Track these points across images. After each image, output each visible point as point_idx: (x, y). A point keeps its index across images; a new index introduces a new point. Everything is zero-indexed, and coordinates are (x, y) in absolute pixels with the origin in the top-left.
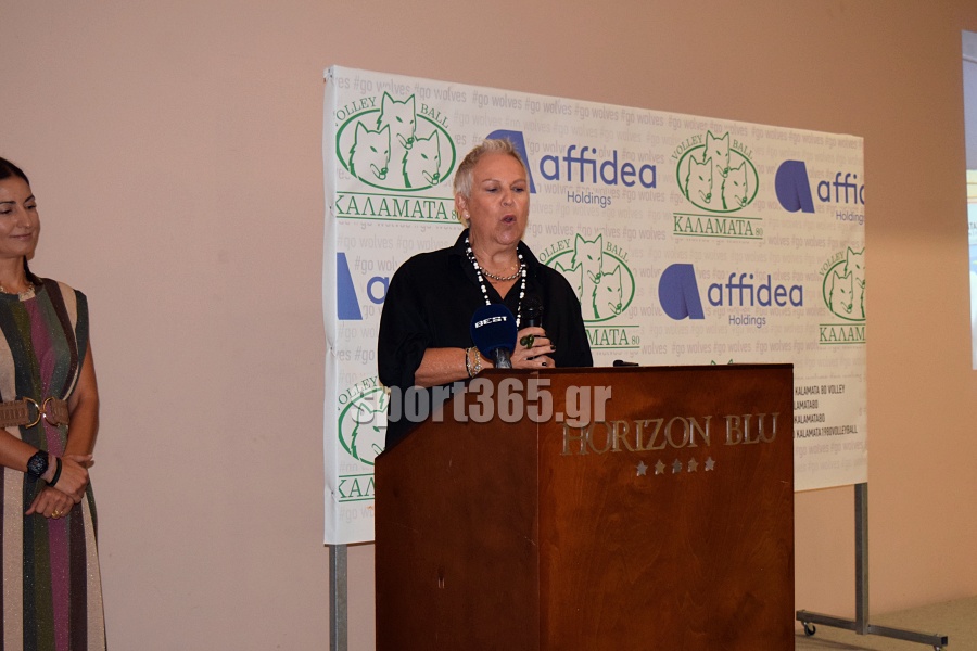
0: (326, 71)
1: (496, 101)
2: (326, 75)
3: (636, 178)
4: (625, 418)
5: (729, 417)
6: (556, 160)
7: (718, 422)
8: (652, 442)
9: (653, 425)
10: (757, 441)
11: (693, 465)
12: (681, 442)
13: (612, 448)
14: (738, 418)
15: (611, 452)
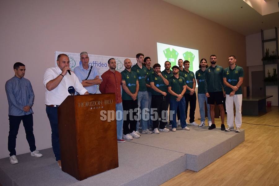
2: (55, 52)
3: (104, 66)
6: (91, 63)
7: (103, 101)
8: (93, 104)
9: (93, 102)
11: (99, 108)
12: (98, 104)
14: (106, 101)
15: (87, 107)
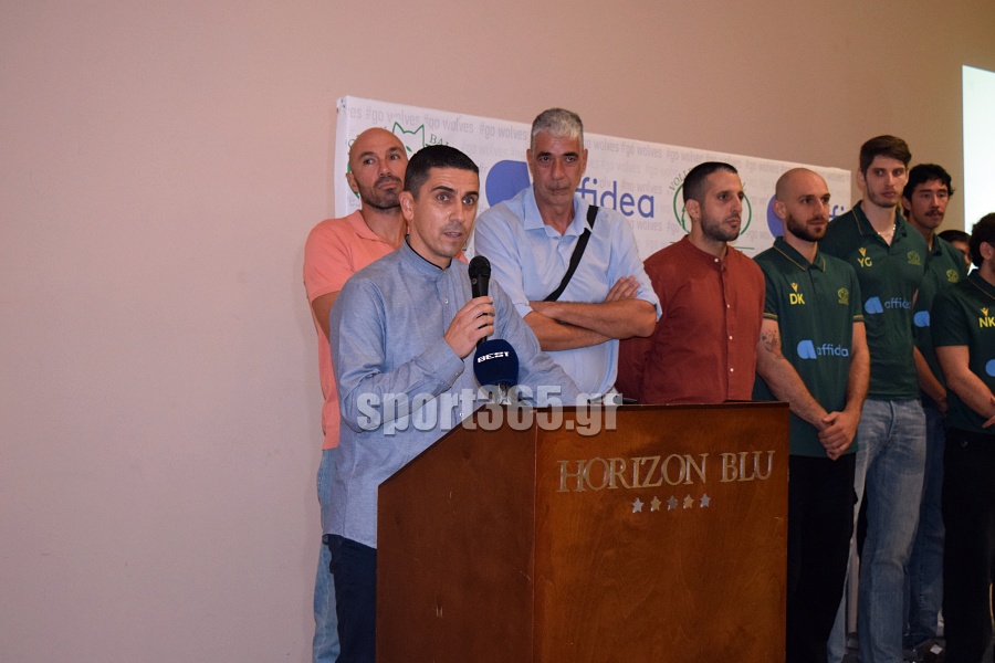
0: (339, 102)
1: (502, 132)
2: (339, 105)
3: (635, 208)
4: (622, 455)
5: (725, 455)
7: (715, 460)
8: (648, 479)
9: (649, 463)
10: (752, 478)
11: (688, 502)
12: (677, 479)
13: (608, 485)
14: (734, 455)
15: (608, 491)
